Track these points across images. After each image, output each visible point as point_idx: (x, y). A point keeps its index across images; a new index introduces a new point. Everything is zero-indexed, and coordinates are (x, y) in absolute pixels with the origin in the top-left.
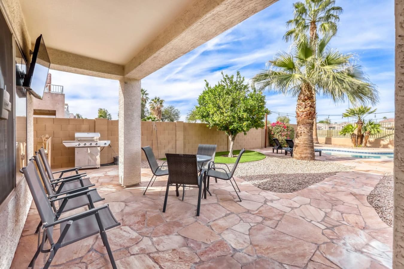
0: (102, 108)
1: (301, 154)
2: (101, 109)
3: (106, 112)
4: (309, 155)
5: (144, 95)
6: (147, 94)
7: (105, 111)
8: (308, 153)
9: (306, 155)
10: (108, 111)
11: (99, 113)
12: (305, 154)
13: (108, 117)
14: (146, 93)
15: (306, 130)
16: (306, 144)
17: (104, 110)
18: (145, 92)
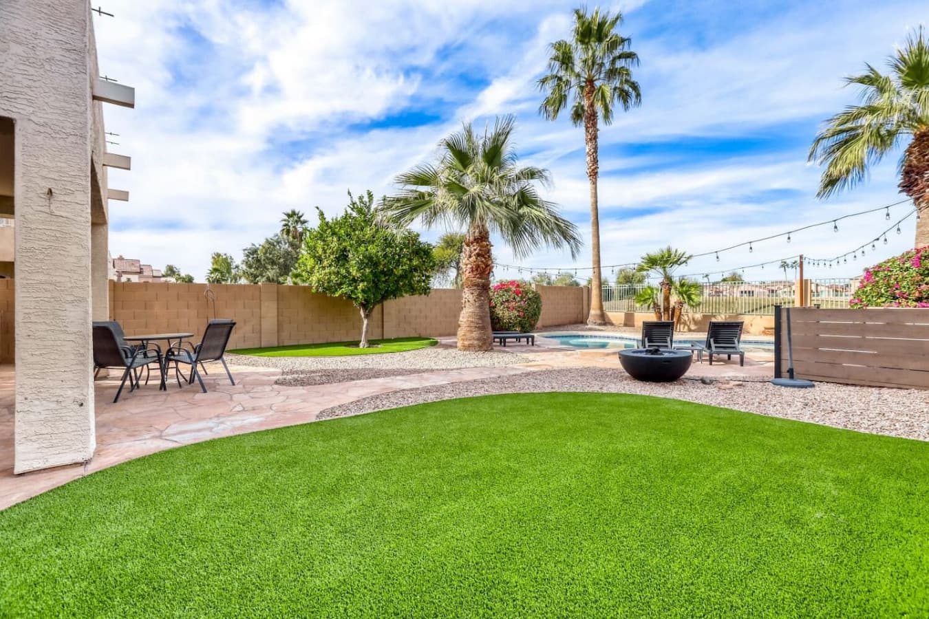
0: (220, 252)
1: (463, 340)
2: (218, 255)
3: (229, 260)
4: (476, 342)
5: (299, 225)
6: (305, 222)
7: (226, 259)
8: (474, 339)
9: (471, 342)
10: (235, 260)
11: (213, 264)
12: (470, 340)
13: (233, 271)
14: (302, 219)
15: (471, 296)
16: (472, 322)
17: (224, 257)
18: (299, 217)
